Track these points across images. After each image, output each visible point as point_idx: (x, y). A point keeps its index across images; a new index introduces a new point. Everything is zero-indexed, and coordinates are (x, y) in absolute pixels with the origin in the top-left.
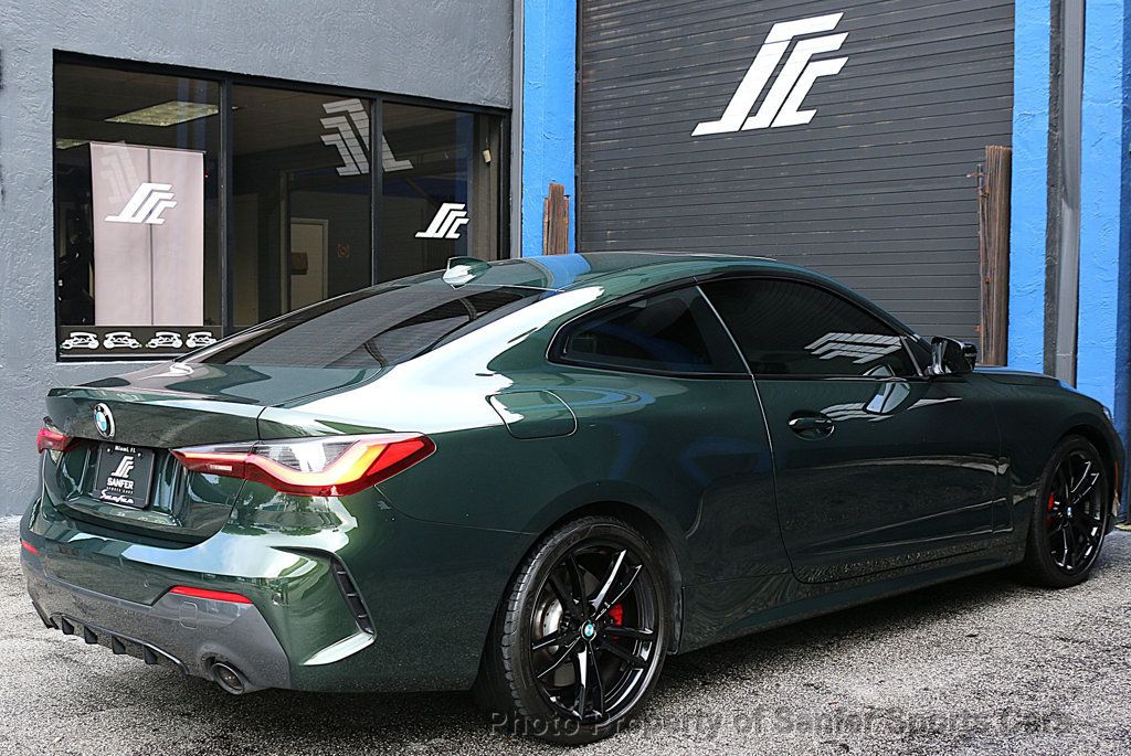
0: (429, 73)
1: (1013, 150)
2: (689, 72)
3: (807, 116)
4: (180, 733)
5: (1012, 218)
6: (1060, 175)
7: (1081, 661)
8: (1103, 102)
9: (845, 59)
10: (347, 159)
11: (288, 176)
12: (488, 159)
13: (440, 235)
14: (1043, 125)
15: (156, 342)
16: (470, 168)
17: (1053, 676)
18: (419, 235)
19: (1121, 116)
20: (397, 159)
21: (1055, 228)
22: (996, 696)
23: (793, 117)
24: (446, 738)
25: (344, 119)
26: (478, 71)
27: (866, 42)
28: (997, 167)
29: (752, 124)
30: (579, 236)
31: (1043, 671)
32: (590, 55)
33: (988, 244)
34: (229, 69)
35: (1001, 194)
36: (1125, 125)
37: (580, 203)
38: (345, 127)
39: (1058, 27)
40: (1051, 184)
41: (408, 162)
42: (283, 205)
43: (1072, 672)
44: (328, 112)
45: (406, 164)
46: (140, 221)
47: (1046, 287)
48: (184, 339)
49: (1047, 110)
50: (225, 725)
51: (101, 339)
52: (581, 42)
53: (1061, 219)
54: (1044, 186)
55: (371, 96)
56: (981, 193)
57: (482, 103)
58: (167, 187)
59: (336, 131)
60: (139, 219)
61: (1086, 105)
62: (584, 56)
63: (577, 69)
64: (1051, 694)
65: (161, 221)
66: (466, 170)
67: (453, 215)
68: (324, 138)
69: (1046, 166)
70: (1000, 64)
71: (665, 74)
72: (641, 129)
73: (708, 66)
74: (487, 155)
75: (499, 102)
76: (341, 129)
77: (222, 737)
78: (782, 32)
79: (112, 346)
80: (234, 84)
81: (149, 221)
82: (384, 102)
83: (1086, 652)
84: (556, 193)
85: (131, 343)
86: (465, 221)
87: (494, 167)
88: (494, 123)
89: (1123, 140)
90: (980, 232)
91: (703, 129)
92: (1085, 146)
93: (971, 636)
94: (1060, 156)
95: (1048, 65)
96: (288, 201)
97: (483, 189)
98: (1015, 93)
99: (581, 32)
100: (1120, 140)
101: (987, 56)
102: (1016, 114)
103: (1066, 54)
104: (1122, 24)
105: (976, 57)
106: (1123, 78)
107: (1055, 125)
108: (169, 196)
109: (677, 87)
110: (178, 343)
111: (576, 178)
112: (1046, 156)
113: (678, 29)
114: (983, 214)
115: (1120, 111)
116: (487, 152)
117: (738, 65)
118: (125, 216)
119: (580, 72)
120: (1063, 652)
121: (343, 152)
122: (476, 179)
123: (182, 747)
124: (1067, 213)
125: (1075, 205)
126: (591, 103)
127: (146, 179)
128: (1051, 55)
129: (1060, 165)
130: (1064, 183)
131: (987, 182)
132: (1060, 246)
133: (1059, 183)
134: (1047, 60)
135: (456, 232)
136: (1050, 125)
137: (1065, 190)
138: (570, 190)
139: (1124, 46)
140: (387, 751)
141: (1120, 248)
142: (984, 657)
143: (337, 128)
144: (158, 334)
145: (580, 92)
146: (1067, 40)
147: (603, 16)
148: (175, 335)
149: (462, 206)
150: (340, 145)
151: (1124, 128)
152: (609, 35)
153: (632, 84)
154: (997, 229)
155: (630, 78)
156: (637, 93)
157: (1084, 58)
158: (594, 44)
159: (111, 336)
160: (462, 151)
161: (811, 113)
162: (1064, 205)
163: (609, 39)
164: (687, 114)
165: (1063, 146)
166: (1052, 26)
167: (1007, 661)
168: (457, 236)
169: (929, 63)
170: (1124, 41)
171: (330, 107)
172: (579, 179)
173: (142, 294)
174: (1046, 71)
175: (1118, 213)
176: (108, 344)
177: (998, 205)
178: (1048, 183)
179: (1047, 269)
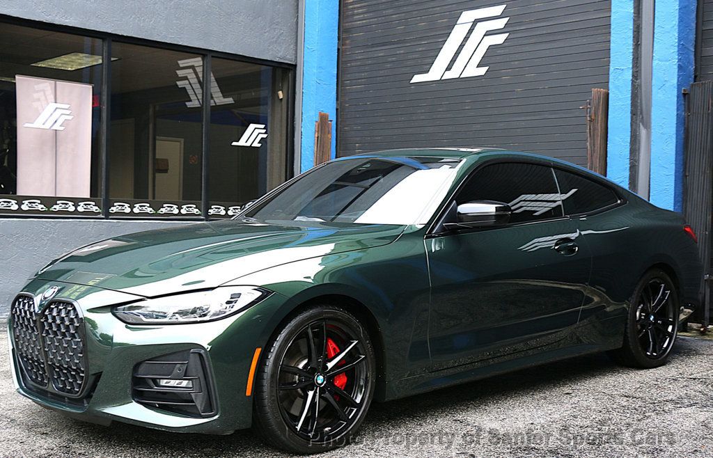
0: (242, 39)
1: (610, 91)
2: (409, 43)
3: (483, 71)
4: (38, 444)
5: (609, 135)
6: (639, 108)
7: (635, 409)
8: (667, 61)
9: (508, 34)
10: (193, 97)
11: (155, 108)
12: (281, 97)
13: (248, 144)
14: (628, 75)
15: (57, 208)
16: (270, 103)
17: (616, 416)
18: (234, 144)
19: (677, 70)
20: (224, 97)
21: (636, 142)
22: (577, 428)
23: (474, 71)
24: (213, 448)
25: (191, 71)
26: (274, 40)
27: (520, 23)
28: (599, 102)
29: (448, 75)
30: (338, 148)
31: (610, 414)
32: (347, 31)
33: (593, 151)
34: (109, 31)
35: (602, 119)
36: (679, 76)
37: (339, 126)
38: (192, 77)
39: (639, 13)
40: (633, 114)
41: (231, 99)
42: (151, 126)
43: (628, 415)
44: (181, 66)
45: (230, 100)
46: (48, 128)
47: (630, 179)
48: (76, 205)
49: (631, 66)
50: (69, 440)
51: (20, 204)
52: (341, 22)
53: (640, 136)
54: (629, 115)
55: (204, 53)
56: (589, 119)
57: (277, 60)
58: (67, 106)
59: (186, 78)
60: (47, 126)
61: (655, 63)
62: (343, 31)
63: (339, 40)
64: (612, 427)
65: (62, 128)
66: (267, 104)
67: (257, 131)
68: (178, 83)
69: (629, 102)
70: (602, 38)
71: (394, 43)
72: (378, 78)
73: (421, 38)
74: (281, 94)
75: (289, 60)
76: (189, 77)
77: (66, 447)
78: (468, 16)
79: (28, 208)
80: (113, 41)
81: (54, 128)
82: (212, 57)
83: (640, 403)
84: (323, 119)
85: (40, 207)
86: (265, 136)
87: (284, 102)
88: (285, 73)
89: (678, 85)
90: (588, 144)
91: (417, 78)
92: (654, 90)
93: (568, 394)
94: (639, 96)
95: (632, 38)
96: (155, 125)
97: (278, 116)
98: (611, 55)
99: (342, 16)
100: (676, 85)
101: (596, 32)
102: (612, 69)
103: (643, 31)
104: (677, 11)
105: (588, 33)
106: (678, 46)
107: (636, 75)
108: (68, 112)
109: (402, 52)
110: (72, 209)
111: (337, 109)
112: (630, 95)
113: (403, 15)
114: (590, 132)
115: (676, 67)
116: (280, 93)
117: (441, 38)
118: (38, 124)
119: (341, 41)
120: (625, 404)
121: (190, 92)
122: (273, 110)
123: (37, 452)
124: (643, 132)
125: (648, 126)
126: (346, 62)
127: (53, 100)
128: (634, 31)
129: (639, 101)
130: (641, 113)
131: (593, 111)
132: (639, 153)
133: (639, 113)
134: (631, 34)
135: (259, 143)
136: (633, 76)
137: (643, 117)
138: (332, 117)
139: (679, 26)
140: (173, 456)
141: (676, 154)
142: (573, 406)
143: (186, 77)
144: (58, 202)
145: (341, 54)
146: (644, 22)
147: (356, 6)
148: (71, 203)
149: (263, 126)
150: (188, 87)
151: (678, 78)
152: (360, 17)
153: (374, 49)
154: (598, 141)
155: (373, 46)
156: (376, 55)
157: (654, 33)
158: (350, 24)
159: (26, 202)
160: (265, 92)
161: (486, 69)
162: (641, 126)
163: (359, 21)
164: (408, 69)
165: (641, 89)
166: (634, 13)
167: (588, 408)
168: (259, 145)
169: (559, 37)
170: (679, 22)
171: (182, 63)
172: (339, 110)
173: (49, 176)
174: (631, 42)
175: (675, 132)
176: (24, 207)
177: (599, 126)
178: (631, 113)
179: (630, 167)
